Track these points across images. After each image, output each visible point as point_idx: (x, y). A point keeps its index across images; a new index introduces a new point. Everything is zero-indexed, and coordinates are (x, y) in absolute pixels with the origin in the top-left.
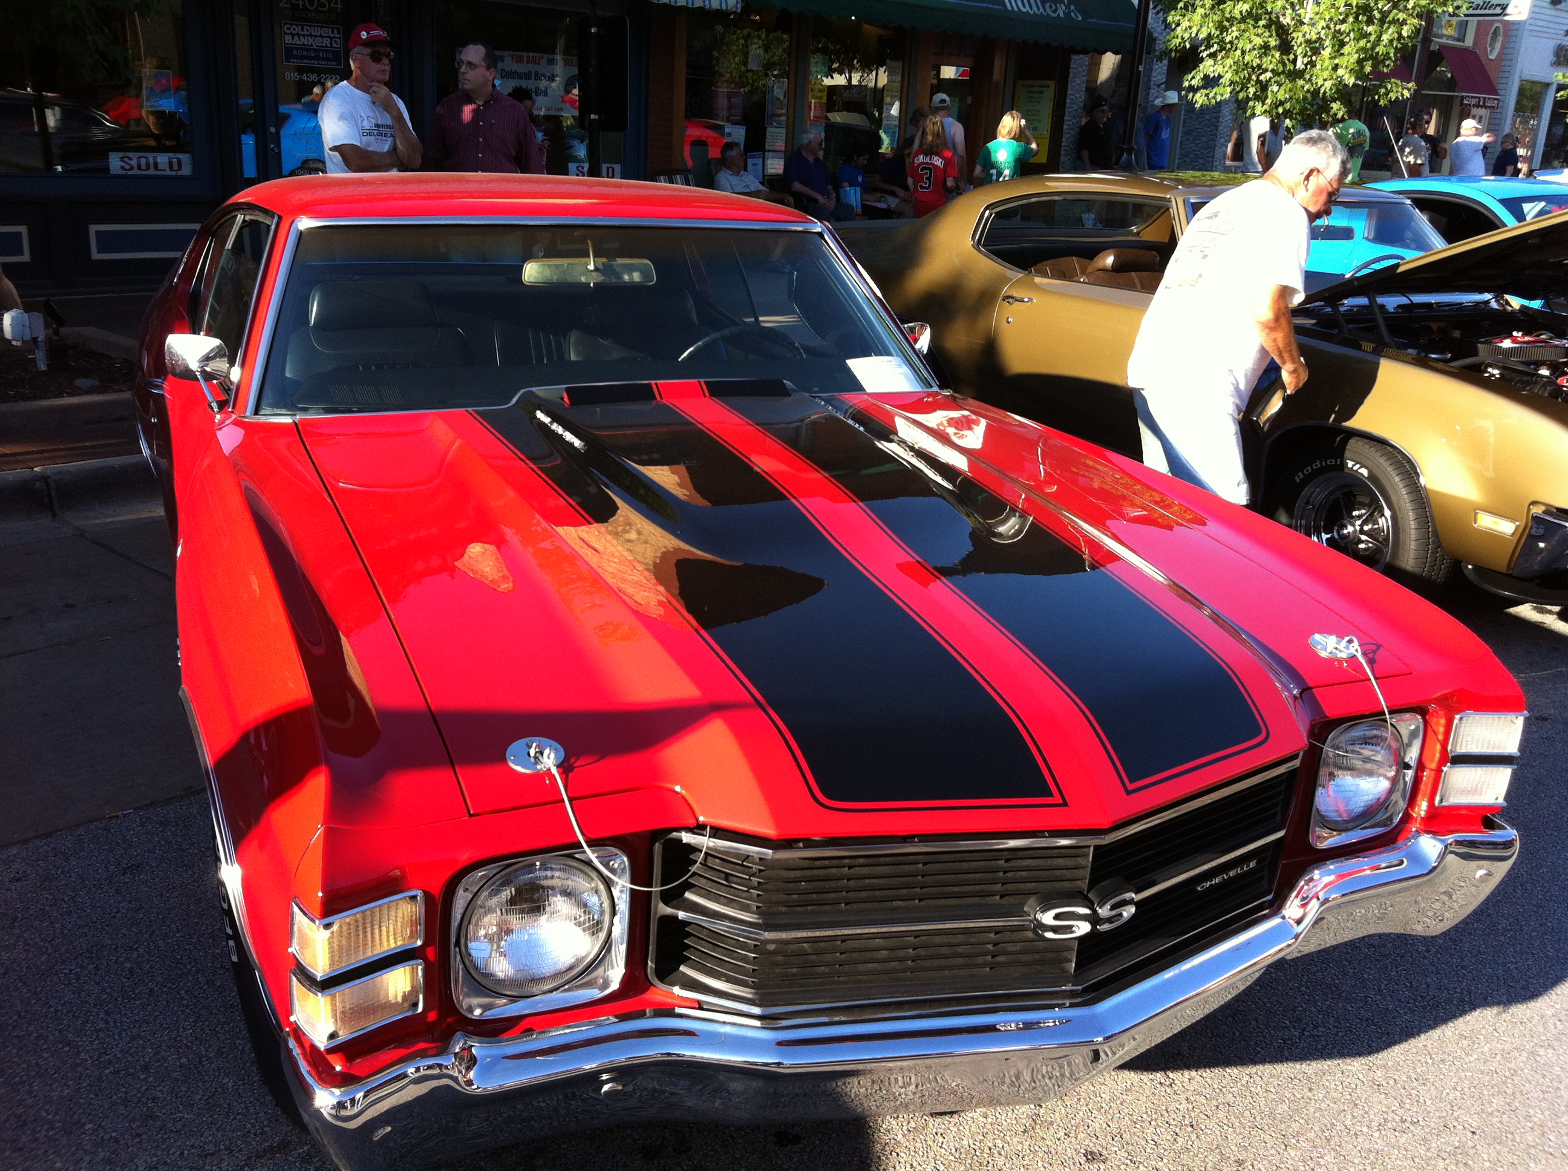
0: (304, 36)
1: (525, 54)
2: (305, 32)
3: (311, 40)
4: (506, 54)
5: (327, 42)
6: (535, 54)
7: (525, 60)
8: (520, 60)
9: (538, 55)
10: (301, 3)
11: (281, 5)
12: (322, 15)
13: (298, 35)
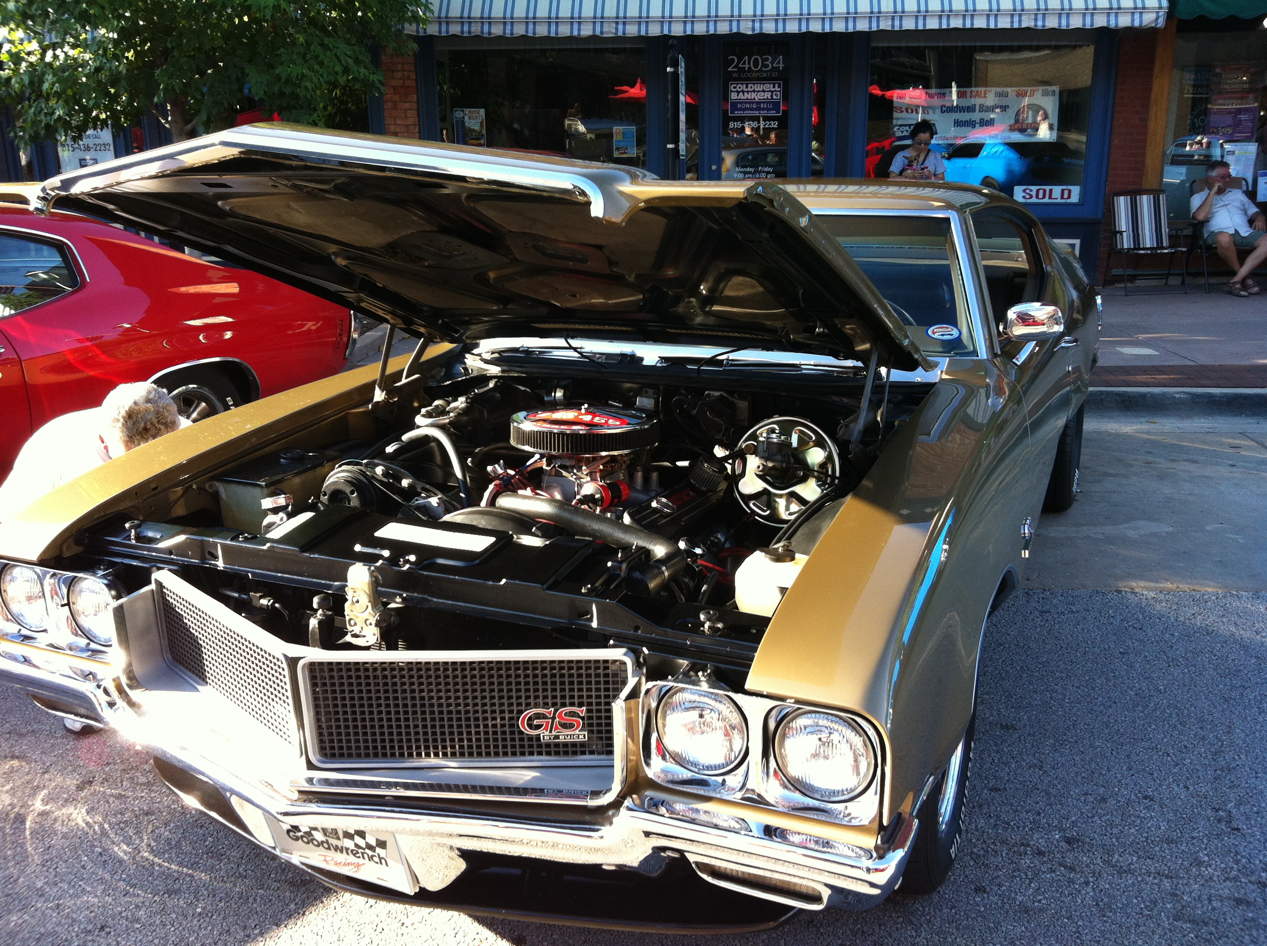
0: (748, 92)
2: (749, 89)
3: (754, 95)
5: (768, 95)
10: (747, 66)
11: (729, 69)
12: (765, 75)
13: (743, 92)
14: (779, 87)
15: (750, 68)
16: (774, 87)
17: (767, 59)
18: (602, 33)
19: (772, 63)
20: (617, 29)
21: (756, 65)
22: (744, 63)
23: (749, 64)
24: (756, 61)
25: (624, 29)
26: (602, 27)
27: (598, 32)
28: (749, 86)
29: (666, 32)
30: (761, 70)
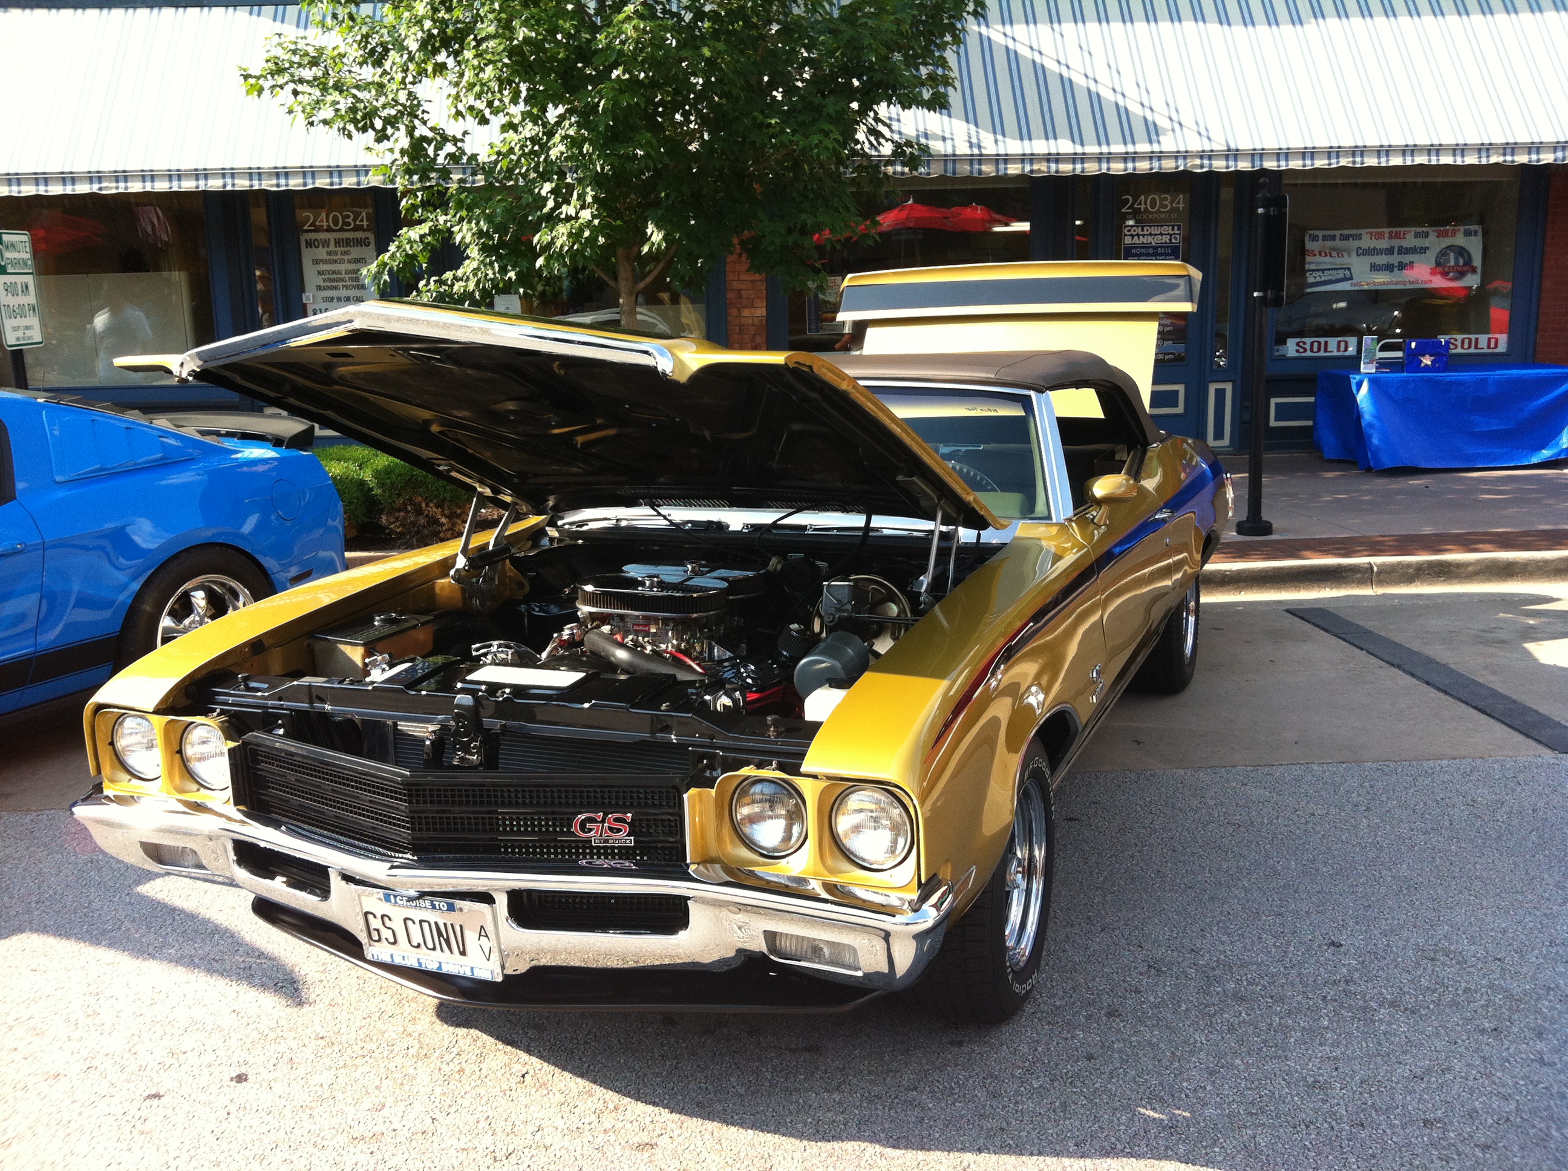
0: (1143, 235)
1: (1387, 230)
2: (1145, 232)
3: (1150, 239)
4: (1363, 231)
5: (1166, 239)
6: (1398, 229)
7: (1387, 235)
8: (1380, 236)
9: (1402, 229)
10: (1143, 207)
11: (1123, 210)
12: (1163, 216)
13: (1138, 235)
14: (1178, 229)
15: (1146, 208)
16: (1173, 230)
17: (1166, 199)
19: (1171, 203)
21: (1153, 205)
22: (1140, 204)
24: (1153, 201)
30: (1158, 212)
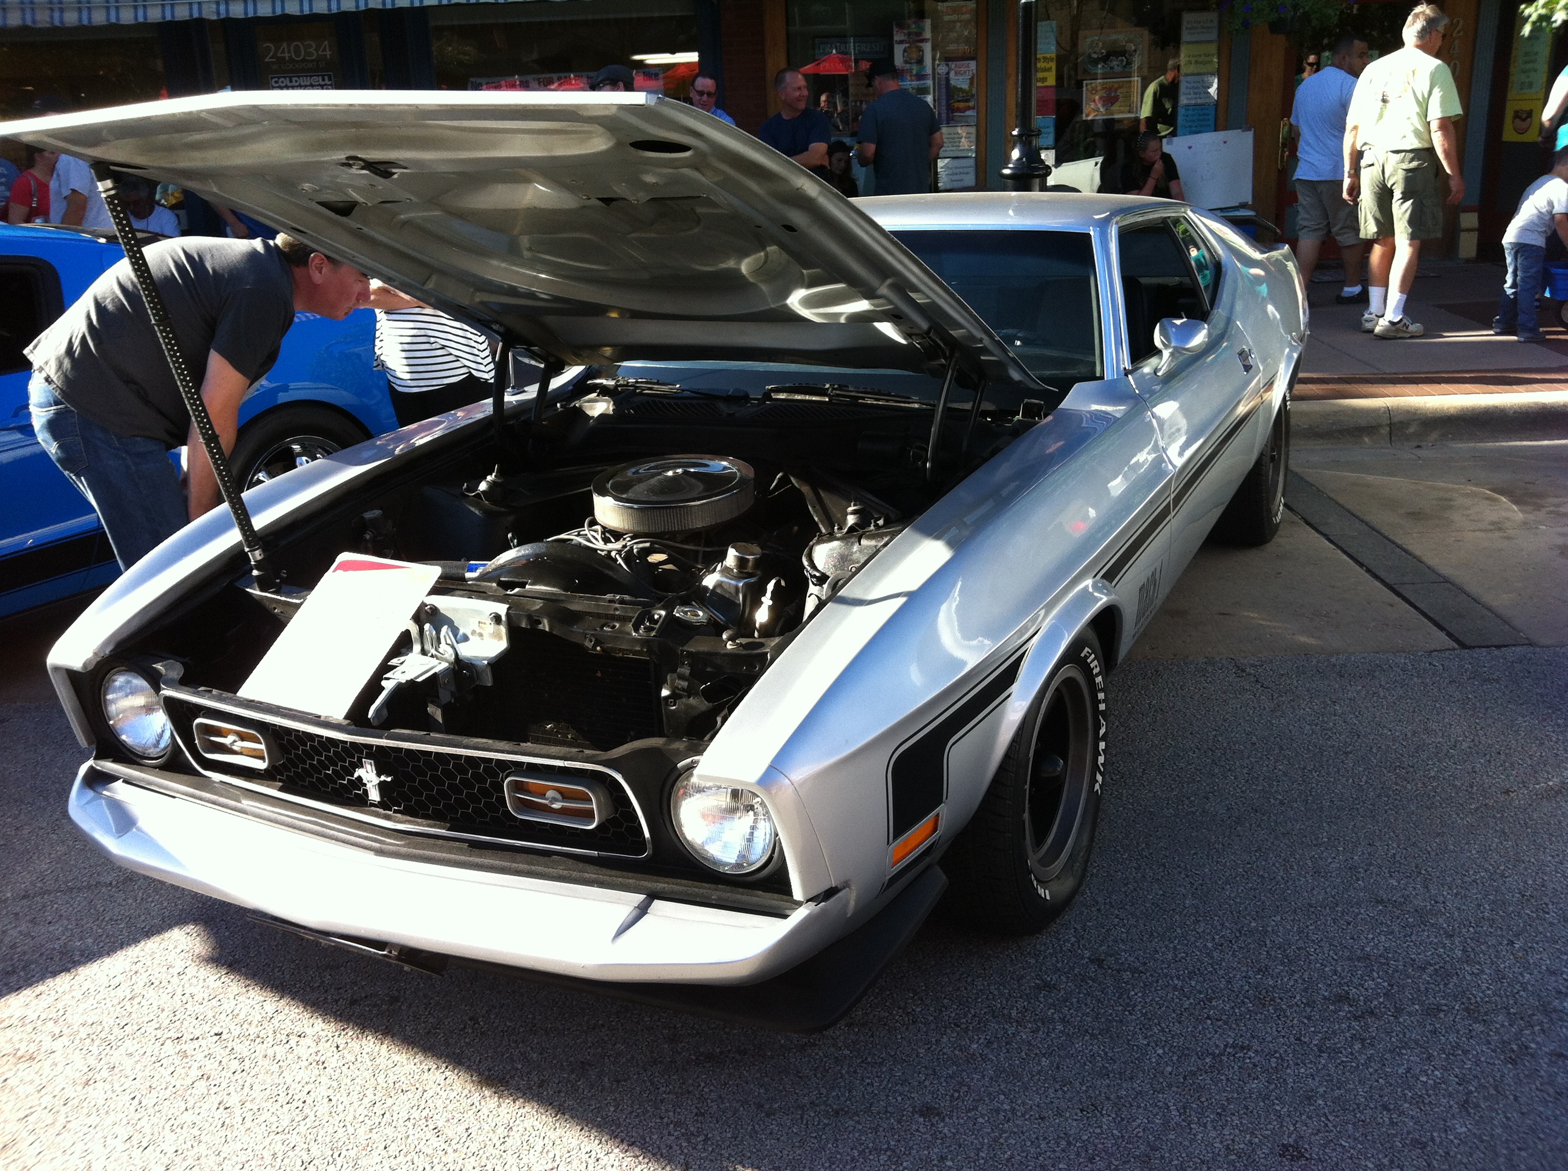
10: (287, 55)
11: (267, 60)
12: (310, 65)
14: (330, 80)
15: (290, 57)
16: (323, 80)
17: (310, 46)
18: (34, 21)
19: (317, 50)
20: (52, 17)
21: (297, 50)
22: (283, 52)
23: (289, 52)
24: (297, 48)
25: (61, 17)
26: (33, 14)
27: (29, 22)
28: (294, 79)
29: (113, 20)
30: (304, 60)
